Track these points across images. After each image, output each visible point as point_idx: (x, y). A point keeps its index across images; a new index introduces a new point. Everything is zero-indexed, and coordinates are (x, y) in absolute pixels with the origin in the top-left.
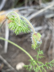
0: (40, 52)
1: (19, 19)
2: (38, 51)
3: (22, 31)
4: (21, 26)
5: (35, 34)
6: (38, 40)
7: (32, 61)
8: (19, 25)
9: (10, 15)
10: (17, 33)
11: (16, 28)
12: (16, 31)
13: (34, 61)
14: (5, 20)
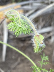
0: (45, 58)
1: (20, 19)
2: (43, 57)
3: (22, 32)
4: (22, 27)
5: (37, 36)
6: (40, 42)
7: (35, 68)
8: (20, 26)
9: (9, 13)
10: (17, 35)
11: (16, 29)
12: (16, 32)
13: (38, 69)
14: (3, 19)
